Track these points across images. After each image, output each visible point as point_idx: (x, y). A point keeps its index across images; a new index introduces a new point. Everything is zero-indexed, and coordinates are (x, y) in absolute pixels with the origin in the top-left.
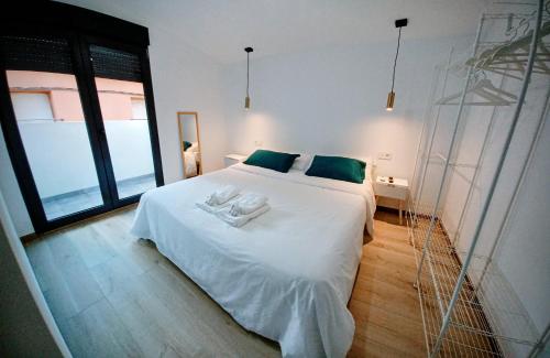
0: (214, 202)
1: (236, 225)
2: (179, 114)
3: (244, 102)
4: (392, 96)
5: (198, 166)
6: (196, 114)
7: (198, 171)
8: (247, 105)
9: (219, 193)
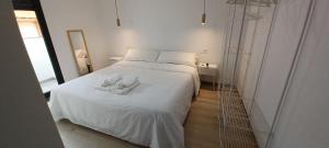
0: (107, 84)
1: (123, 94)
2: (68, 32)
3: (116, 22)
4: (204, 16)
5: (89, 67)
6: (82, 31)
7: (90, 70)
8: (119, 25)
9: (109, 79)
